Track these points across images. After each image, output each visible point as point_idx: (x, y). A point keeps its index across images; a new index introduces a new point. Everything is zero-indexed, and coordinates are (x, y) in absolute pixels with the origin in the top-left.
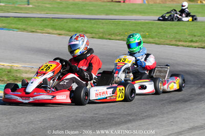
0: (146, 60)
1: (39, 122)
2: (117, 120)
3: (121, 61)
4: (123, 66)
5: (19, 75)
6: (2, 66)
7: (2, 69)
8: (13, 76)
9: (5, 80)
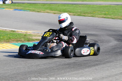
1: (43, 65)
2: (89, 64)
5: (30, 37)
6: (21, 33)
7: (20, 34)
8: (27, 38)
9: (23, 40)
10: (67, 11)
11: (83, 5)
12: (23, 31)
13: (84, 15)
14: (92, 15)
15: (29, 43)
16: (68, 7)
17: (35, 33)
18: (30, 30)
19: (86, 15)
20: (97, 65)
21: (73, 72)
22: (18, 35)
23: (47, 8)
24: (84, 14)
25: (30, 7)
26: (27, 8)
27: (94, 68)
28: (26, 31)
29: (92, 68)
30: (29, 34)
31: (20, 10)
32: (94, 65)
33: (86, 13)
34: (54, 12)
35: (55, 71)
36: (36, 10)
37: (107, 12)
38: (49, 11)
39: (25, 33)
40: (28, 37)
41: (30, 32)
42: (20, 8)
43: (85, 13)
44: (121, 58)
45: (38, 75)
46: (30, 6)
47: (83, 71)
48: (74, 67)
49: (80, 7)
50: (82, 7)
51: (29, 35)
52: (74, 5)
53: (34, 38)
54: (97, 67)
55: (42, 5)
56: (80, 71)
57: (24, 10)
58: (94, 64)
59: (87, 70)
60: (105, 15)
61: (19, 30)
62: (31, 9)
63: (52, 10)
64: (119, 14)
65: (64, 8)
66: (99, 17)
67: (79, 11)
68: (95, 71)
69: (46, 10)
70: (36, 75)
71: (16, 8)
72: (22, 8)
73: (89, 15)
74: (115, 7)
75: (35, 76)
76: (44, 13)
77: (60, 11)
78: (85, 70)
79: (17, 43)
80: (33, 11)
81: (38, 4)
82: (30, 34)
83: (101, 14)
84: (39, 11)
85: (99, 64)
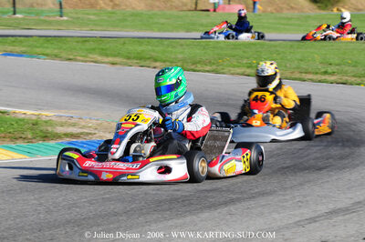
0: (189, 118)
3: (131, 120)
4: (131, 129)
5: (50, 129)
6: (23, 116)
7: (22, 120)
8: (41, 131)
9: (30, 136)
10: (148, 56)
11: (188, 41)
12: (29, 112)
13: (193, 67)
14: (214, 67)
15: (46, 143)
16: (150, 48)
17: (61, 116)
18: (48, 110)
19: (199, 67)
20: (232, 201)
21: (170, 223)
22: (17, 122)
23: (94, 49)
24: (193, 64)
25: (47, 48)
26: (38, 50)
27: (225, 210)
28: (36, 113)
29: (219, 210)
30: (44, 118)
31: (20, 55)
32: (226, 204)
33: (199, 62)
34: (111, 59)
35: (121, 218)
36: (64, 55)
37: (255, 59)
38: (99, 58)
39: (34, 118)
40: (43, 128)
41: (47, 114)
42: (18, 49)
43: (195, 63)
44: (295, 183)
45: (76, 231)
46: (46, 45)
47: (194, 217)
48: (170, 209)
49: (182, 45)
50: (187, 45)
51: (46, 122)
52: (166, 42)
53: (60, 130)
54: (232, 208)
55: (78, 42)
56: (188, 219)
57: (31, 56)
58: (223, 199)
59: (205, 215)
60: (248, 67)
61: (17, 110)
62: (48, 51)
63: (107, 56)
64: (286, 66)
65: (139, 49)
66: (233, 74)
67: (180, 56)
68: (228, 217)
69: (91, 56)
70: (68, 230)
71: (10, 48)
72: (23, 49)
73: (208, 68)
74: (275, 46)
75: (66, 232)
76: (86, 61)
77: (129, 58)
78: (200, 215)
79: (13, 146)
80: (56, 57)
81: (69, 39)
82: (48, 119)
83: (238, 67)
84: (71, 57)
85: (239, 200)
